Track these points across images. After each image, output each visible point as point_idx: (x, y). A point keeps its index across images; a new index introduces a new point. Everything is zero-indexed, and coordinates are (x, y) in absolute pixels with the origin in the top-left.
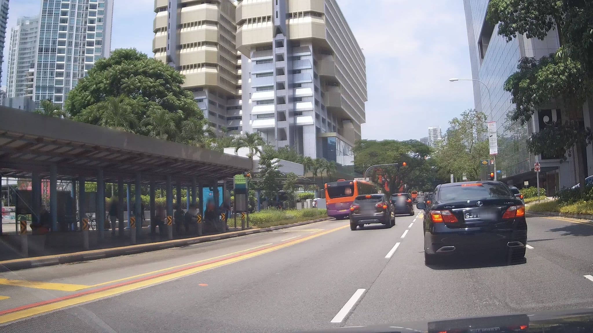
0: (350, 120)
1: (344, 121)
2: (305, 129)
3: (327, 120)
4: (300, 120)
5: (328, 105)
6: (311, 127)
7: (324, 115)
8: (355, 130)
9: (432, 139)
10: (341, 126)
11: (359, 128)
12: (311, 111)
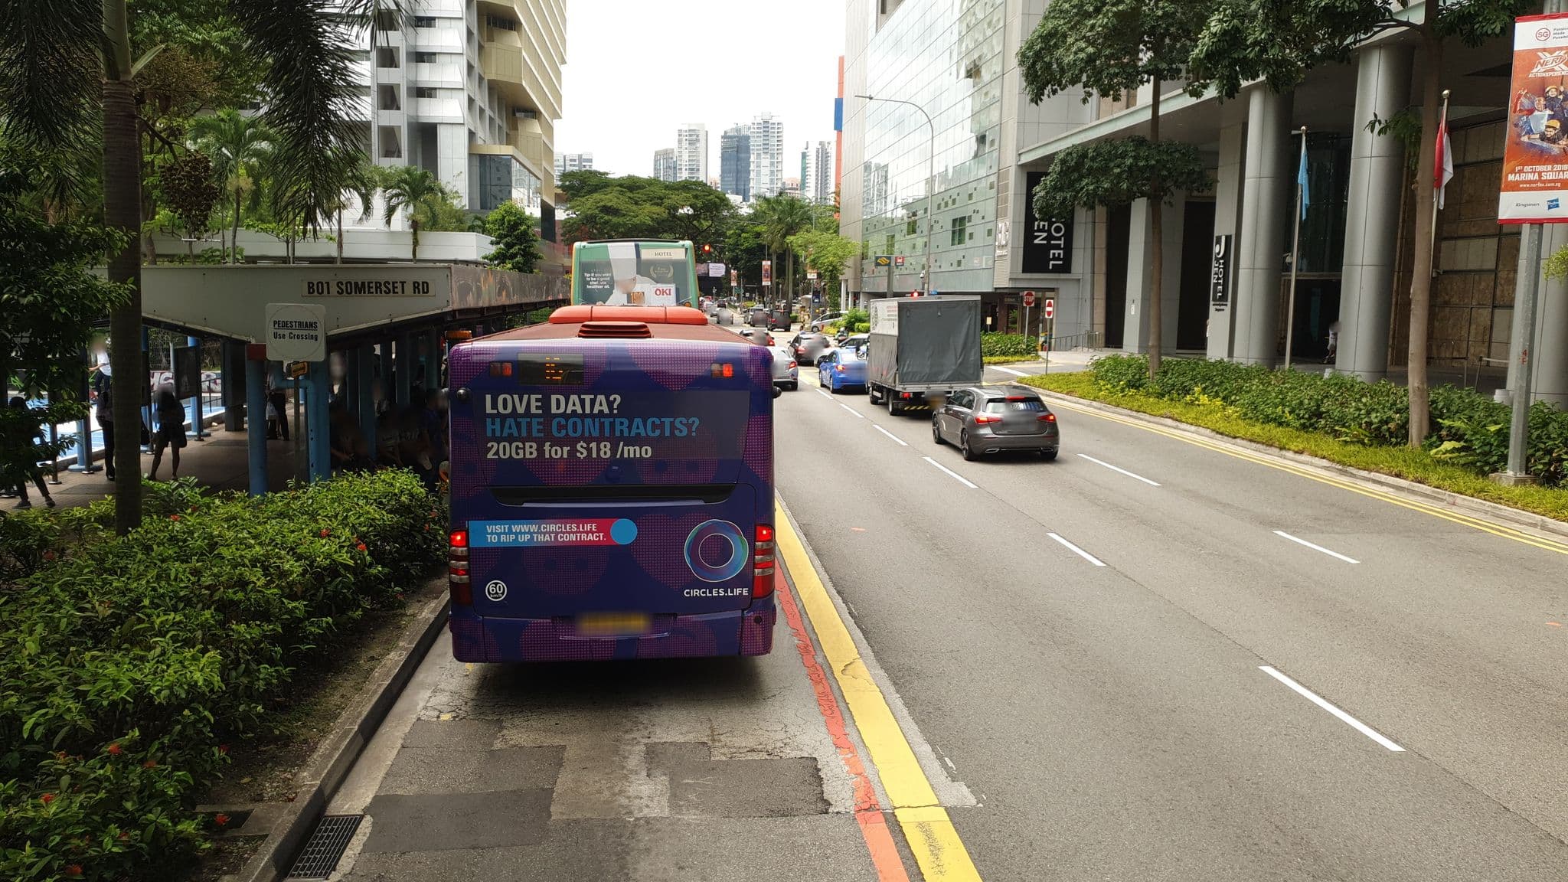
0: (533, 113)
1: (518, 115)
2: (443, 134)
3: (488, 112)
4: (432, 110)
5: (491, 74)
6: (455, 128)
7: (483, 101)
8: (544, 138)
9: (686, 156)
10: (514, 126)
11: (549, 130)
12: (460, 91)
